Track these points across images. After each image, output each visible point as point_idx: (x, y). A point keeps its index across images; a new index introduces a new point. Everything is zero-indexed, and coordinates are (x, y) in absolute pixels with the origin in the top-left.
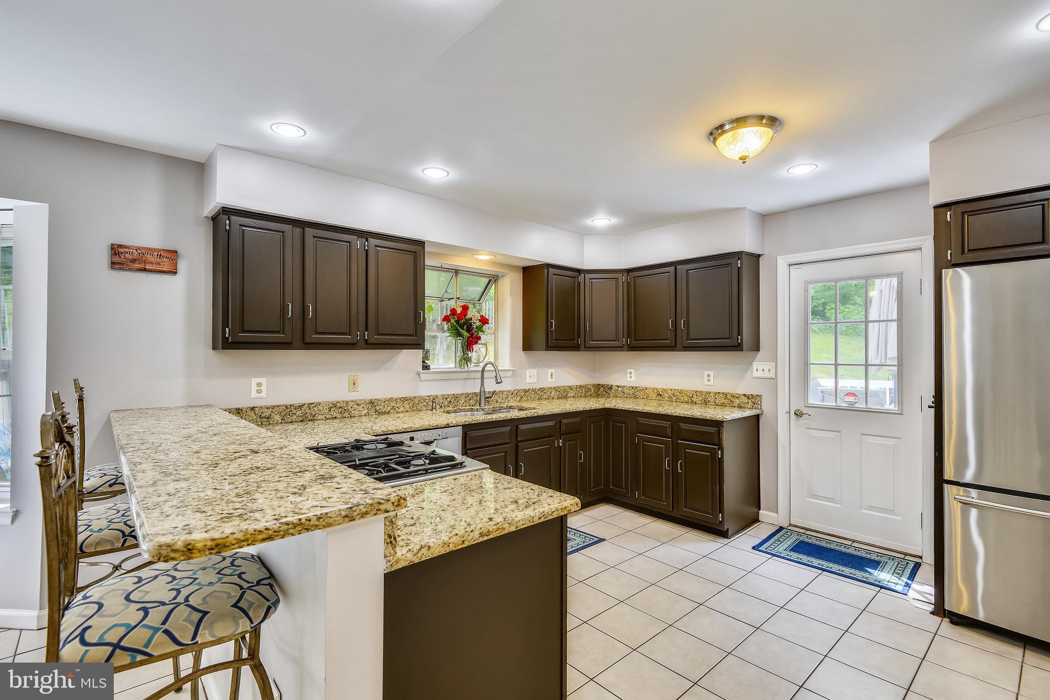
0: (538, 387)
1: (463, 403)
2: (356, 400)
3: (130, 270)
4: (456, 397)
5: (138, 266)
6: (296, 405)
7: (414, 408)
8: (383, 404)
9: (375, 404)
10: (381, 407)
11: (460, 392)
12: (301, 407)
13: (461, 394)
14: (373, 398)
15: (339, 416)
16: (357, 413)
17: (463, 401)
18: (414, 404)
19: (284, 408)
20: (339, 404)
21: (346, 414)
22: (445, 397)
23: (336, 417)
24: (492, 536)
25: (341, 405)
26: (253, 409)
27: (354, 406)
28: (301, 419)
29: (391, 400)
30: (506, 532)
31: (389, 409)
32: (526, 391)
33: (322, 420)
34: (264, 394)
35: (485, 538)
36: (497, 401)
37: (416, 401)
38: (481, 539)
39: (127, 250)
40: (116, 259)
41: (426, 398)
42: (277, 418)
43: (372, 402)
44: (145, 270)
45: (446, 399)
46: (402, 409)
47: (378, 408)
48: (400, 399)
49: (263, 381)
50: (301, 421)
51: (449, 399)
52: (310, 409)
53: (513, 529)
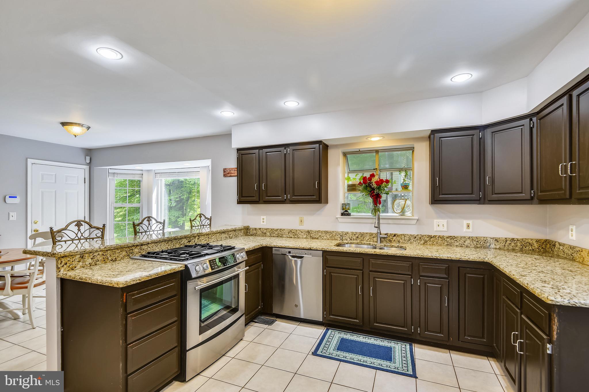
0: (446, 234)
1: (368, 239)
2: (301, 230)
3: (228, 177)
4: (362, 235)
5: (229, 175)
6: (275, 229)
7: (333, 238)
8: (314, 233)
9: (310, 233)
10: (313, 235)
11: (365, 231)
12: (277, 230)
13: (367, 233)
14: (309, 230)
15: (293, 236)
16: (301, 237)
17: (368, 238)
18: (332, 235)
19: (271, 230)
20: (293, 231)
21: (296, 236)
22: (354, 234)
23: (291, 237)
24: (82, 281)
25: (294, 231)
26: (260, 229)
27: (300, 233)
28: (277, 236)
29: (319, 231)
30: (87, 282)
31: (318, 236)
32: (431, 237)
33: (286, 237)
34: (265, 223)
35: (81, 280)
36: (399, 242)
37: (334, 234)
38: (79, 280)
39: (227, 170)
40: (225, 174)
41: (341, 233)
42: (268, 234)
43: (308, 232)
44: (231, 176)
45: (354, 235)
46: (325, 238)
47: (312, 235)
48: (324, 232)
49: (265, 217)
50: (277, 237)
51: (357, 236)
52: (280, 232)
53: (90, 282)
